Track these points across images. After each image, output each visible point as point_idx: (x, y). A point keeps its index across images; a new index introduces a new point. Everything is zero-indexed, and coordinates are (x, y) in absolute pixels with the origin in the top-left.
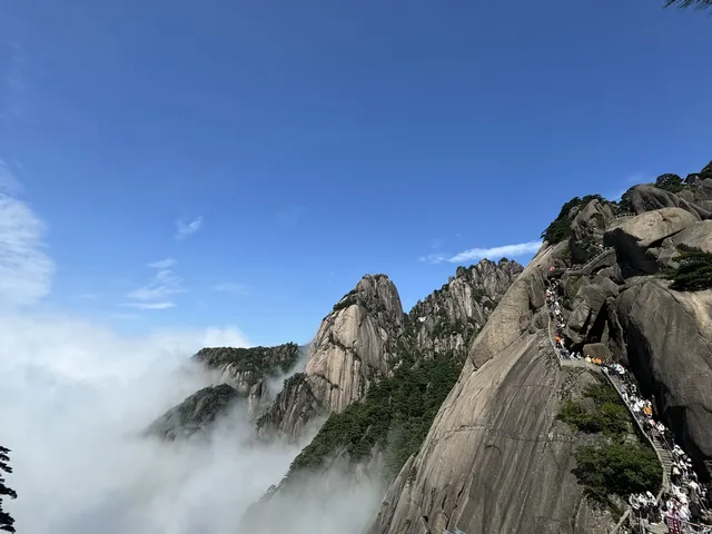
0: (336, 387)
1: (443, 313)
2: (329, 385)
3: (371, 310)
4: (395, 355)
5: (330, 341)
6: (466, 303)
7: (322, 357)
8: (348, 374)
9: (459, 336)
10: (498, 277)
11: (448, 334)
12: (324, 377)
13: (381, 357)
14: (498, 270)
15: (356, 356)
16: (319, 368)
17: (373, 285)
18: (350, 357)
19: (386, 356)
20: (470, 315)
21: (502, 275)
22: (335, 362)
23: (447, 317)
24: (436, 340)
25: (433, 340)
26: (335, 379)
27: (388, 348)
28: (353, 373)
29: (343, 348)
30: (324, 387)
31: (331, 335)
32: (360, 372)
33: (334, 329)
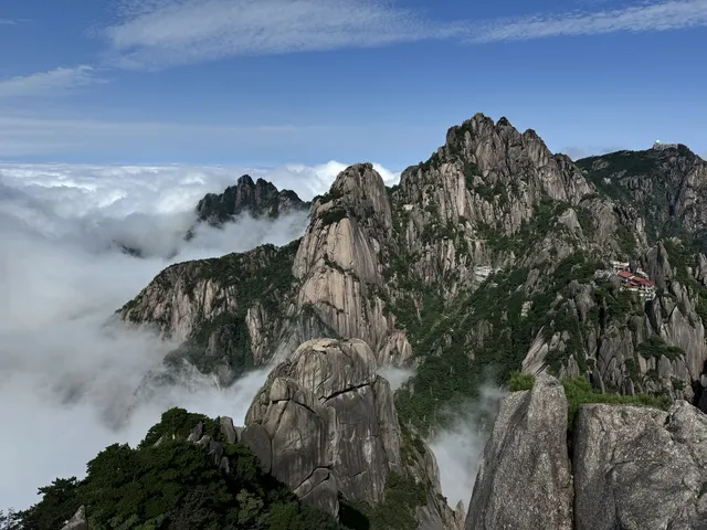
0: (342, 311)
1: (433, 209)
2: (334, 310)
3: (360, 217)
4: (388, 265)
5: (326, 263)
6: (458, 198)
7: (322, 283)
8: (350, 298)
9: (451, 242)
10: (494, 145)
11: (440, 237)
12: (328, 304)
13: (376, 271)
14: (495, 135)
15: (355, 278)
16: (322, 295)
17: (358, 183)
18: (349, 280)
19: (380, 268)
20: (462, 213)
21: (499, 144)
22: (336, 287)
23: (438, 216)
24: (428, 247)
25: (424, 245)
26: (339, 304)
27: (381, 258)
28: (354, 296)
29: (342, 271)
30: (331, 313)
31: (326, 256)
32: (360, 293)
33: (328, 248)
